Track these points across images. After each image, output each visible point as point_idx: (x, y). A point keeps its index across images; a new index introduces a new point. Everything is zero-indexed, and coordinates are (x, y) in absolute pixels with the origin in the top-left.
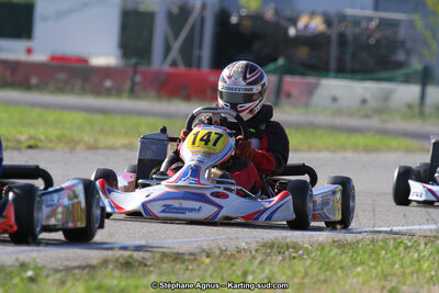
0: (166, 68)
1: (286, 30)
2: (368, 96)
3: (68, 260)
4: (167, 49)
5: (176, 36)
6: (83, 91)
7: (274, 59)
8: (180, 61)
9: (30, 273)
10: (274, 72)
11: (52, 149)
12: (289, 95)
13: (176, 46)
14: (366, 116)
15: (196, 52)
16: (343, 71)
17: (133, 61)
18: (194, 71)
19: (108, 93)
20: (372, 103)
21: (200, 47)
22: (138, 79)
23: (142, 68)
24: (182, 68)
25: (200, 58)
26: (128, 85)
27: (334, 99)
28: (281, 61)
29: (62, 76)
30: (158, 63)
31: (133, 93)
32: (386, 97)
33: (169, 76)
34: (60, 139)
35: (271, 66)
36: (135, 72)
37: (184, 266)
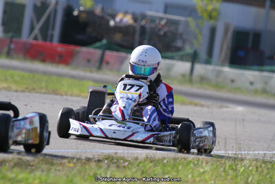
0: (31, 40)
1: (108, 22)
4: (32, 28)
5: (38, 21)
7: (100, 40)
8: (39, 37)
10: (99, 48)
12: (108, 63)
13: (38, 26)
15: (50, 32)
17: (10, 34)
18: (48, 43)
21: (53, 28)
22: (13, 46)
23: (15, 39)
24: (40, 42)
25: (52, 35)
26: (6, 49)
28: (104, 41)
30: (26, 37)
31: (9, 55)
33: (32, 46)
35: (98, 44)
36: (11, 42)
37: (54, 168)
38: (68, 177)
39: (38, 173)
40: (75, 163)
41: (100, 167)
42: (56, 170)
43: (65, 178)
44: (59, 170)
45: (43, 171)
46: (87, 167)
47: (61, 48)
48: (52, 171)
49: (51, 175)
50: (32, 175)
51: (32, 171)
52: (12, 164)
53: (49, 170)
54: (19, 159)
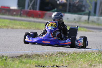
0: (28, 10)
2: (76, 18)
3: (12, 55)
4: (29, 5)
5: (31, 2)
6: (9, 15)
7: (54, 9)
8: (31, 8)
9: (5, 58)
11: (3, 28)
13: (31, 5)
14: (75, 23)
15: (35, 6)
16: (70, 12)
17: (21, 8)
18: (35, 11)
19: (15, 15)
20: (77, 20)
22: (22, 12)
23: (23, 10)
24: (32, 10)
25: (36, 8)
26: (19, 14)
27: (68, 19)
28: (56, 9)
29: (4, 11)
30: (27, 9)
31: (21, 15)
32: (80, 18)
33: (29, 12)
34: (5, 26)
36: (21, 11)
37: (40, 57)
38: (45, 61)
39: (34, 60)
40: (47, 55)
41: (57, 57)
42: (41, 58)
43: (44, 61)
44: (42, 58)
45: (36, 59)
46: (52, 57)
47: (40, 12)
49: (39, 60)
50: (32, 61)
51: (32, 59)
52: (24, 57)
53: (38, 59)
54: (27, 55)
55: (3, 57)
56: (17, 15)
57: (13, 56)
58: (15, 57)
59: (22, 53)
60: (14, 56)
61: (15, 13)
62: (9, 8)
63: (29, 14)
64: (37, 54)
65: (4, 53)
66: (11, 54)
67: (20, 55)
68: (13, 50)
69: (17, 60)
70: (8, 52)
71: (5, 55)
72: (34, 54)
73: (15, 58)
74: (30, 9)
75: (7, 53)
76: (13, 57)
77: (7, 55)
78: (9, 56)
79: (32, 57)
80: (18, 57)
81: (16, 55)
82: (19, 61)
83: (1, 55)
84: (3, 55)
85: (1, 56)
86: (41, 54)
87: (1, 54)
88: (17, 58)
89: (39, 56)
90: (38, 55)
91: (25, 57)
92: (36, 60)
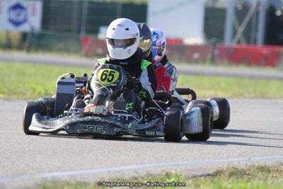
0: (234, 45)
3: (193, 171)
4: (235, 33)
5: (240, 22)
6: (181, 61)
8: (243, 40)
9: (173, 180)
13: (241, 30)
15: (253, 35)
17: (213, 40)
18: (252, 47)
19: (196, 61)
21: (256, 30)
23: (218, 45)
24: (244, 45)
25: (256, 38)
26: (209, 56)
30: (229, 42)
31: (213, 61)
33: (236, 50)
36: (215, 48)
37: (271, 175)
39: (255, 182)
42: (273, 177)
44: (276, 177)
45: (260, 179)
47: (266, 51)
48: (269, 178)
49: (269, 182)
50: (249, 184)
51: (249, 181)
52: (227, 174)
53: (266, 179)
54: (234, 168)
55: (169, 178)
56: (202, 60)
57: (195, 173)
58: (202, 176)
59: (220, 166)
60: (199, 174)
61: (196, 56)
62: (181, 41)
63: (236, 57)
64: (263, 166)
65: (170, 165)
66: (189, 168)
67: (214, 171)
68: (197, 156)
69: (208, 183)
70: (180, 162)
71: (174, 172)
72: (254, 166)
73: (202, 178)
74: (239, 42)
75: (178, 165)
76: (195, 177)
77: (178, 170)
78: (183, 175)
79: (249, 174)
80: (208, 175)
81: (205, 170)
82: (212, 185)
83: (164, 171)
84: (167, 171)
85: (164, 174)
86: (275, 167)
87: (163, 169)
88: (208, 178)
89: (269, 171)
90: (265, 170)
91: (230, 176)
92: (262, 182)
